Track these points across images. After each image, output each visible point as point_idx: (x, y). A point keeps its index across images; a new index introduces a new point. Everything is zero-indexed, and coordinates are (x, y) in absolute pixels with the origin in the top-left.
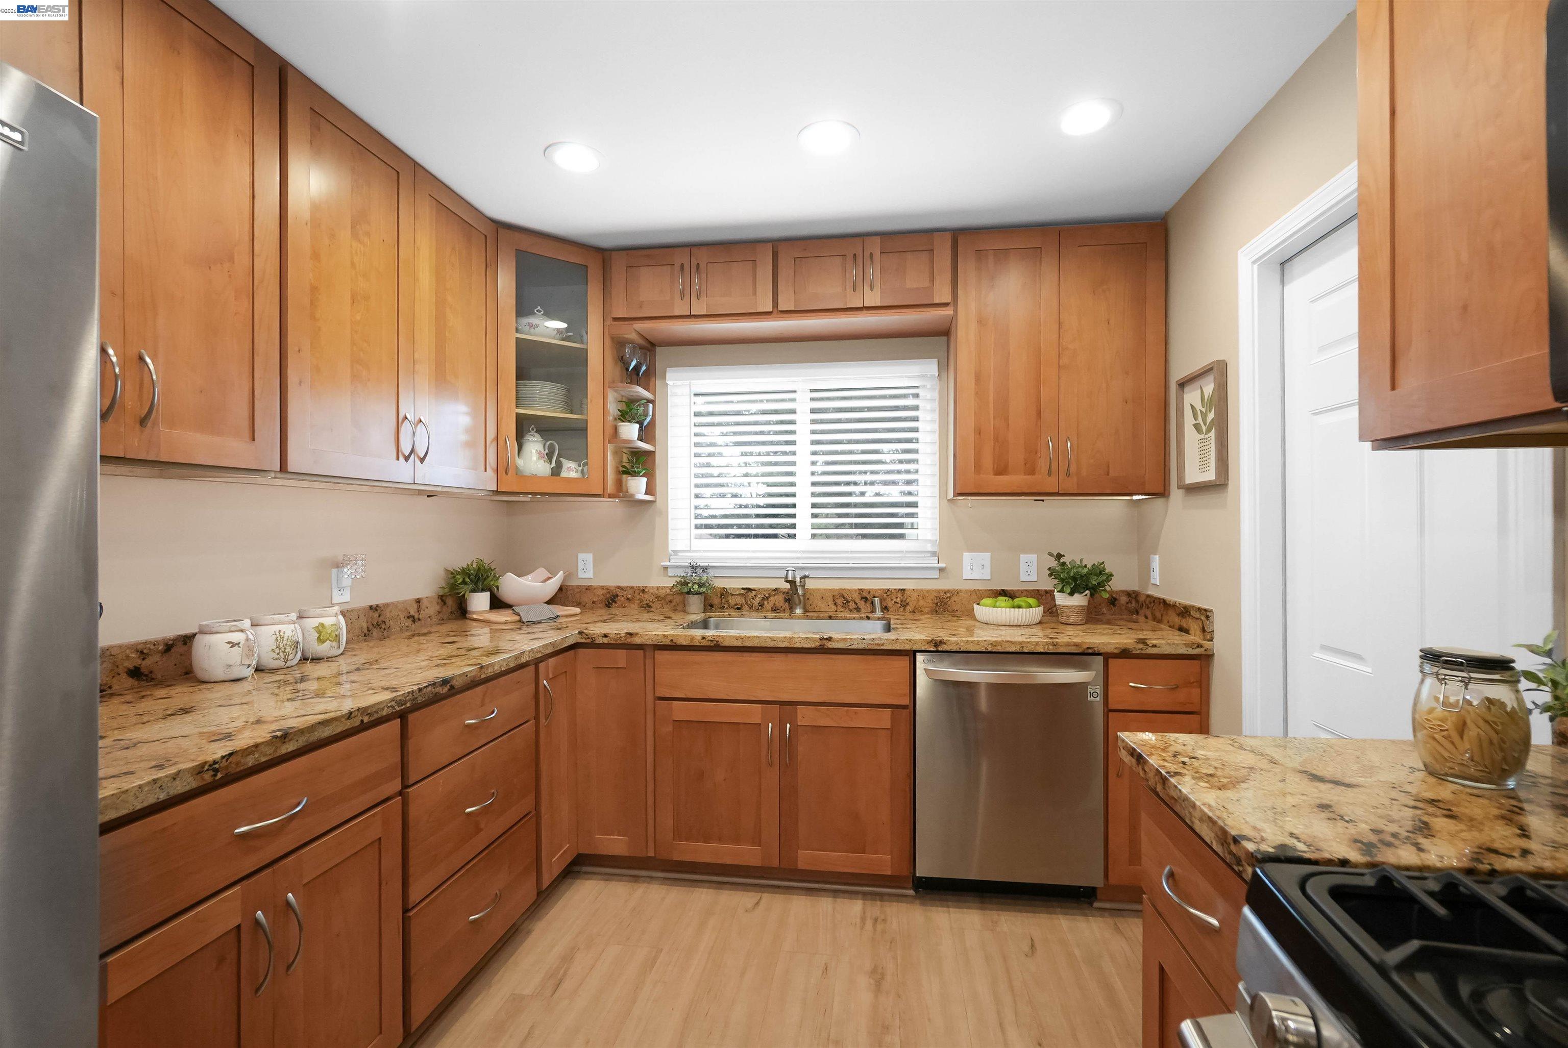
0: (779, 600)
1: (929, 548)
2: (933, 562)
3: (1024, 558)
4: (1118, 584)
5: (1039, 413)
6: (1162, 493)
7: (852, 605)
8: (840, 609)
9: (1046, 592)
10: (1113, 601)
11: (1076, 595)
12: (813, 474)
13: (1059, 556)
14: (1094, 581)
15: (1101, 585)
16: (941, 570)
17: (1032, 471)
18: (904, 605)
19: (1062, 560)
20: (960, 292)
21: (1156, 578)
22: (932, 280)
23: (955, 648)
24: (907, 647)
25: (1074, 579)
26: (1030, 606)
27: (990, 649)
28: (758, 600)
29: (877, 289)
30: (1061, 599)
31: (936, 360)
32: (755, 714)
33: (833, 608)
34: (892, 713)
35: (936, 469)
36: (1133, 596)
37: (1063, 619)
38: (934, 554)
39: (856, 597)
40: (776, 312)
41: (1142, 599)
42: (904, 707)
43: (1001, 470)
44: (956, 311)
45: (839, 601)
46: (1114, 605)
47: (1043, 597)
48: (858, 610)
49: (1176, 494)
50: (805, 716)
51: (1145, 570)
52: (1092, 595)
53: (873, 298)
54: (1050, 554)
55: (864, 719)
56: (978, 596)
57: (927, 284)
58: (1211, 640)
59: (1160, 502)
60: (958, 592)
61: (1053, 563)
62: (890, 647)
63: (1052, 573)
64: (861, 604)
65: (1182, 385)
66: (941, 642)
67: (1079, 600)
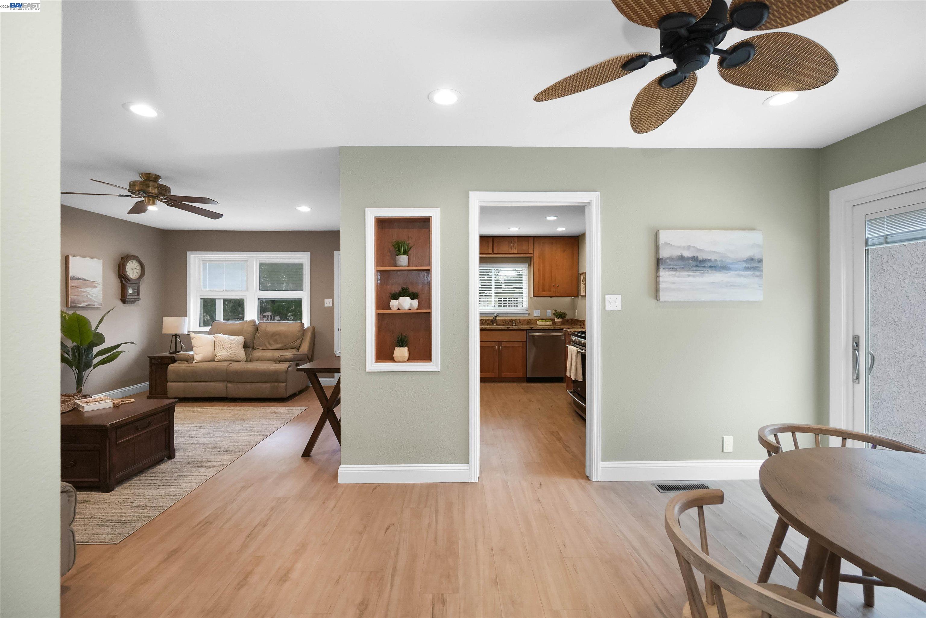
0: (489, 322)
1: (525, 309)
2: (527, 312)
3: (548, 311)
4: (568, 317)
5: (552, 279)
6: (578, 297)
7: (507, 323)
8: (504, 324)
9: (553, 319)
10: (568, 321)
11: (559, 319)
12: (495, 290)
13: (556, 310)
14: (563, 315)
15: (565, 317)
16: (529, 314)
17: (550, 291)
18: (520, 323)
19: (557, 311)
20: (535, 251)
21: (576, 315)
22: (529, 248)
23: (535, 329)
24: (526, 329)
25: (559, 315)
26: (550, 321)
27: (542, 329)
28: (484, 322)
29: (516, 249)
30: (556, 320)
31: (528, 264)
32: (493, 344)
33: (503, 324)
34: (523, 343)
35: (527, 290)
36: (572, 320)
37: (556, 324)
38: (527, 310)
39: (508, 320)
40: (493, 253)
41: (574, 320)
42: (525, 341)
43: (543, 291)
44: (534, 255)
45: (504, 322)
46: (568, 322)
47: (553, 320)
48: (509, 324)
49: (580, 297)
50: (504, 344)
51: (575, 313)
52: (563, 319)
53: (515, 252)
54: (554, 310)
55: (516, 344)
56: (538, 320)
57: (527, 249)
58: (585, 326)
59: (577, 298)
60: (532, 319)
61: (554, 312)
62: (522, 329)
63: (554, 314)
64: (510, 322)
65: (580, 274)
66: (532, 327)
67: (560, 320)
